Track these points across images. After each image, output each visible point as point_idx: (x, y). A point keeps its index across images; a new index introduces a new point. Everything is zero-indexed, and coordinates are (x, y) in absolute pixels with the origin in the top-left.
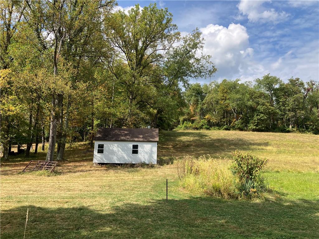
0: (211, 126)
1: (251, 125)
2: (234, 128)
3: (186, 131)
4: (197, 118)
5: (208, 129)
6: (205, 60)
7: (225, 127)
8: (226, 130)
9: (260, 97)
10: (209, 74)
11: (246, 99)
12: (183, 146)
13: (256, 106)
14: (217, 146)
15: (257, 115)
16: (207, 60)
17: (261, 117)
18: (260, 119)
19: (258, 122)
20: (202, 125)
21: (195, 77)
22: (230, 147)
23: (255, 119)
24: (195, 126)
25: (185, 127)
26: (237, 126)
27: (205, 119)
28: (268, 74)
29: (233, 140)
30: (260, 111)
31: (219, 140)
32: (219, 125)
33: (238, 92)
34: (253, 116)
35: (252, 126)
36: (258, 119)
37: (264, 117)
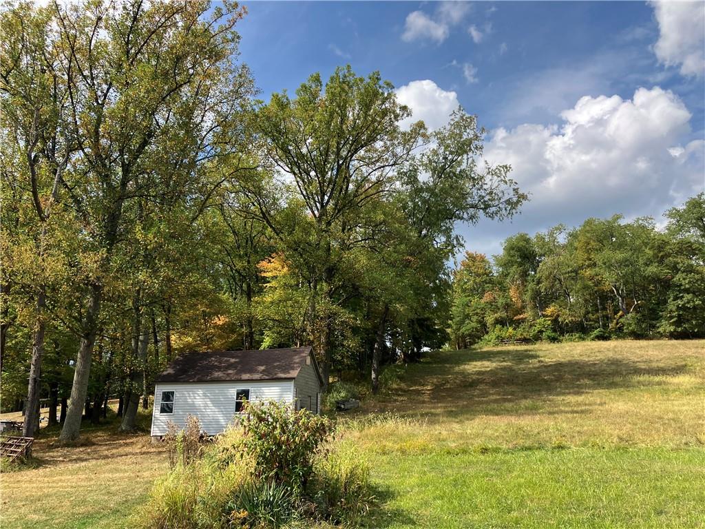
0: (562, 334)
1: (664, 322)
2: (620, 333)
3: (500, 348)
4: (528, 314)
5: (553, 340)
6: (495, 177)
7: (596, 332)
8: (599, 340)
9: (680, 252)
10: (506, 209)
11: (641, 262)
12: (461, 386)
13: (669, 275)
14: (546, 381)
15: (676, 298)
16: (502, 177)
17: (685, 304)
18: (684, 308)
19: (679, 316)
20: (539, 332)
21: (471, 218)
22: (578, 383)
23: (670, 308)
24: (522, 335)
25: (498, 337)
26: (628, 328)
27: (547, 316)
28: (698, 196)
29: (595, 364)
30: (682, 288)
31: (559, 366)
32: (581, 329)
33: (621, 246)
34: (665, 302)
35: (666, 326)
36: (678, 308)
37: (693, 301)
